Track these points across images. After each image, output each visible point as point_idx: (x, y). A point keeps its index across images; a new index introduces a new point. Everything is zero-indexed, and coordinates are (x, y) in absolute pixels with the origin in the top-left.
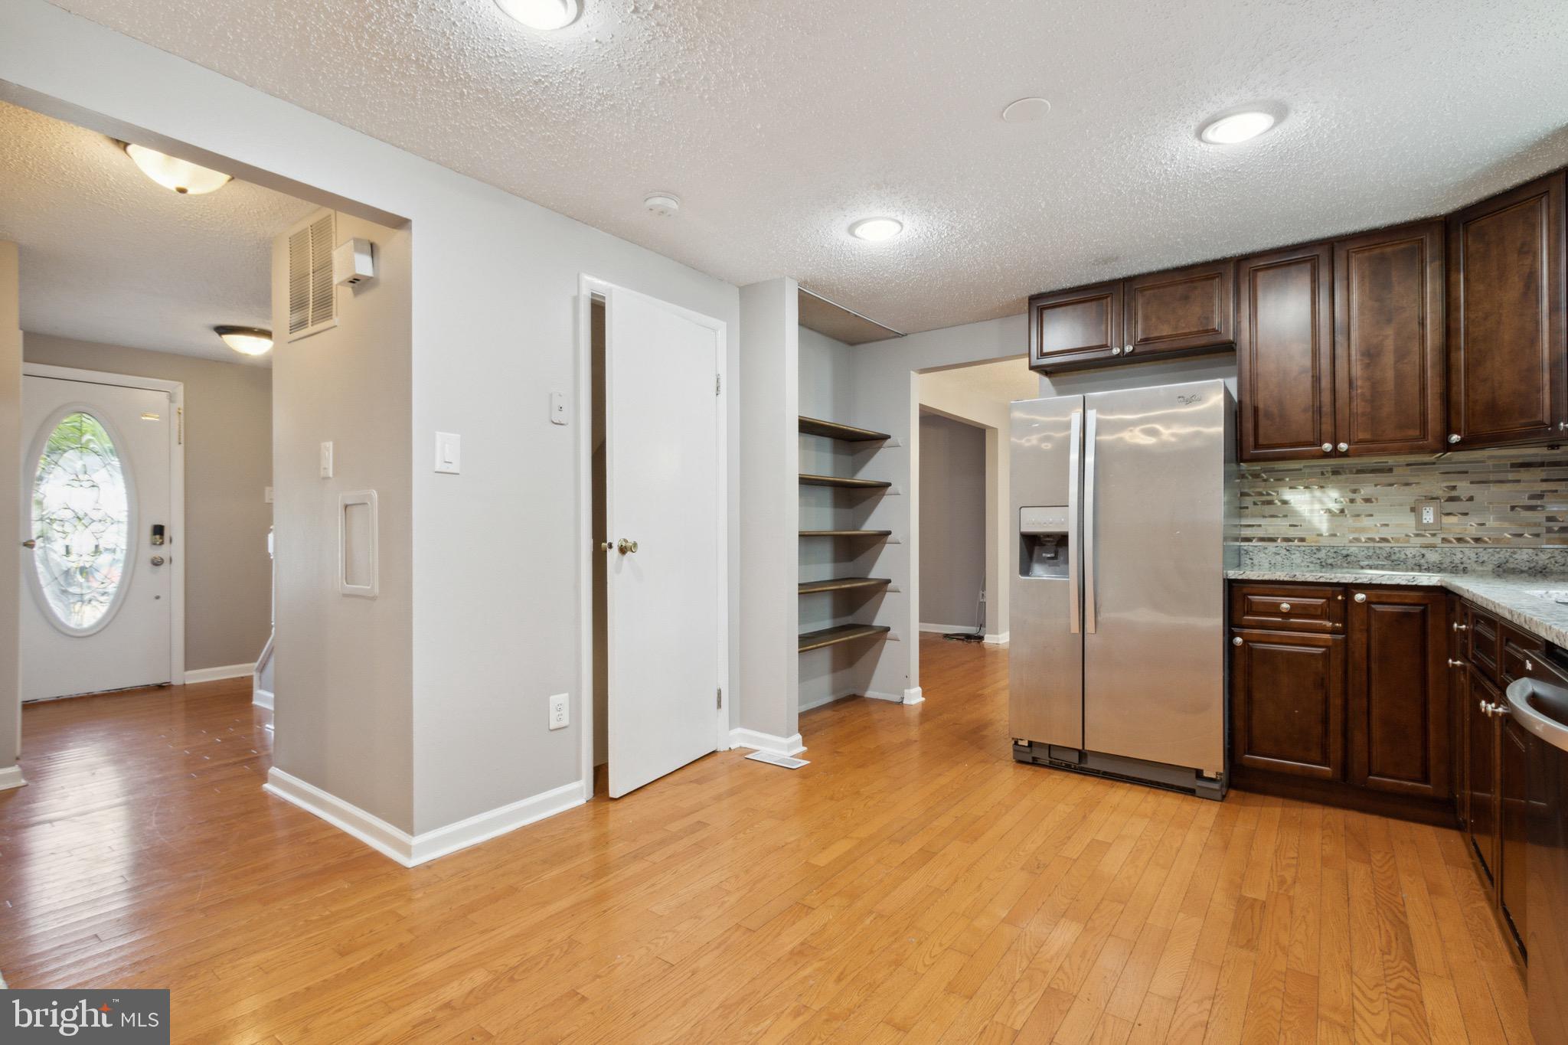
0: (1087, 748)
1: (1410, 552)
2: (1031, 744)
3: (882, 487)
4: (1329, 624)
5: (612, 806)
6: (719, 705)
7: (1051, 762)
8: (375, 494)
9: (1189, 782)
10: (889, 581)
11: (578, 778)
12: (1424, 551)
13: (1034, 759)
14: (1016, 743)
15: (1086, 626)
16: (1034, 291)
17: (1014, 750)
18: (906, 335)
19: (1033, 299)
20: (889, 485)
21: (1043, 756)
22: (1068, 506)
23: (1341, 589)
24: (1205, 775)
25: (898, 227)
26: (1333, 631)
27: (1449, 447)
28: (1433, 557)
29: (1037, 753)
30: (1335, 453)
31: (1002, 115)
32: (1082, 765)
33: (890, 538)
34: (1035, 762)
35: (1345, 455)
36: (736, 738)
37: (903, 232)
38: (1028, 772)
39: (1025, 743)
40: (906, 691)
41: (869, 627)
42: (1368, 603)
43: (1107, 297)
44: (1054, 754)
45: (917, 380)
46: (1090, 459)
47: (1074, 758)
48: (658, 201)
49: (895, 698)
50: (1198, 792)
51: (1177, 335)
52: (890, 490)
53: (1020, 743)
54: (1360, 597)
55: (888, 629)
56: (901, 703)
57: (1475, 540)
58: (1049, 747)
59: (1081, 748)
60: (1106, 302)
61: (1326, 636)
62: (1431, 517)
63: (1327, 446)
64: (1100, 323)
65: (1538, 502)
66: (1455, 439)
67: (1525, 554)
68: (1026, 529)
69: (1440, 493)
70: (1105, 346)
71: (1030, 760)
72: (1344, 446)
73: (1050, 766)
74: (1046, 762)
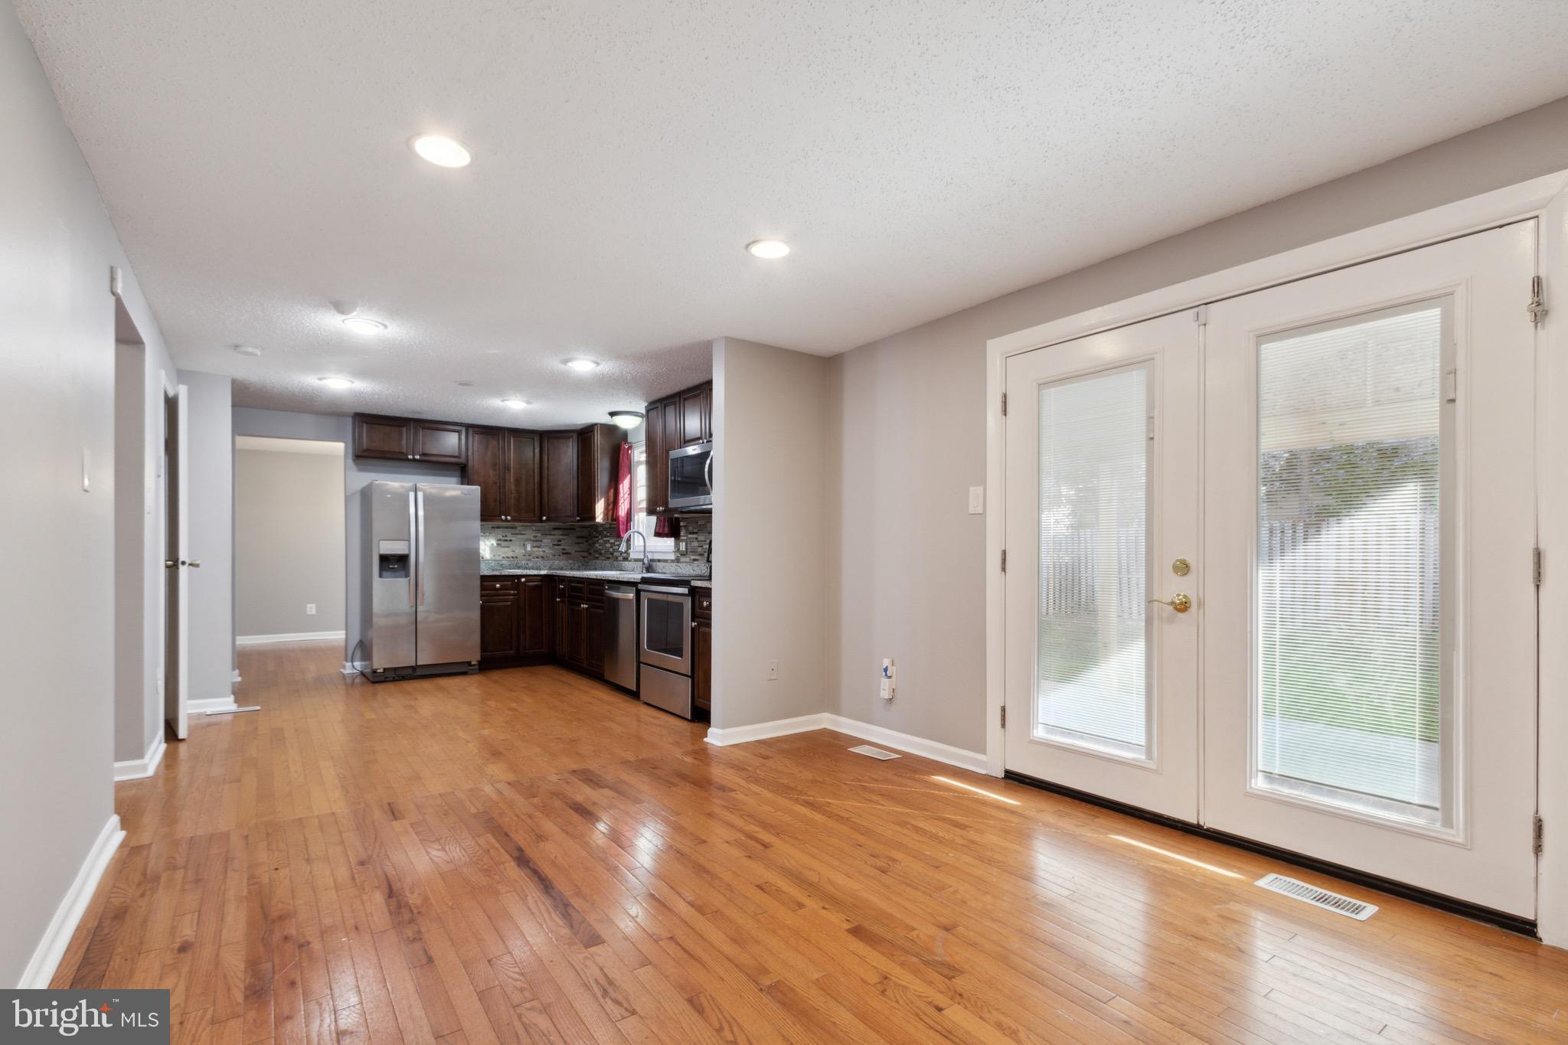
0: (417, 664)
1: (523, 562)
2: (384, 669)
4: (512, 592)
12: (527, 562)
13: (386, 678)
15: (418, 601)
19: (357, 416)
21: (392, 674)
23: (516, 578)
24: (472, 663)
26: (514, 595)
27: (541, 521)
28: (530, 564)
29: (387, 674)
30: (506, 520)
32: (414, 675)
35: (509, 521)
39: (382, 670)
42: (525, 582)
43: (403, 427)
44: (398, 673)
47: (410, 672)
50: (469, 672)
51: (440, 455)
54: (523, 580)
57: (542, 557)
58: (395, 669)
59: (414, 664)
60: (404, 429)
61: (511, 597)
62: (529, 548)
63: (503, 517)
64: (400, 439)
65: (560, 543)
66: (544, 518)
67: (557, 563)
68: (383, 552)
69: (532, 538)
70: (403, 453)
71: (382, 679)
72: (509, 518)
73: (394, 680)
74: (391, 679)
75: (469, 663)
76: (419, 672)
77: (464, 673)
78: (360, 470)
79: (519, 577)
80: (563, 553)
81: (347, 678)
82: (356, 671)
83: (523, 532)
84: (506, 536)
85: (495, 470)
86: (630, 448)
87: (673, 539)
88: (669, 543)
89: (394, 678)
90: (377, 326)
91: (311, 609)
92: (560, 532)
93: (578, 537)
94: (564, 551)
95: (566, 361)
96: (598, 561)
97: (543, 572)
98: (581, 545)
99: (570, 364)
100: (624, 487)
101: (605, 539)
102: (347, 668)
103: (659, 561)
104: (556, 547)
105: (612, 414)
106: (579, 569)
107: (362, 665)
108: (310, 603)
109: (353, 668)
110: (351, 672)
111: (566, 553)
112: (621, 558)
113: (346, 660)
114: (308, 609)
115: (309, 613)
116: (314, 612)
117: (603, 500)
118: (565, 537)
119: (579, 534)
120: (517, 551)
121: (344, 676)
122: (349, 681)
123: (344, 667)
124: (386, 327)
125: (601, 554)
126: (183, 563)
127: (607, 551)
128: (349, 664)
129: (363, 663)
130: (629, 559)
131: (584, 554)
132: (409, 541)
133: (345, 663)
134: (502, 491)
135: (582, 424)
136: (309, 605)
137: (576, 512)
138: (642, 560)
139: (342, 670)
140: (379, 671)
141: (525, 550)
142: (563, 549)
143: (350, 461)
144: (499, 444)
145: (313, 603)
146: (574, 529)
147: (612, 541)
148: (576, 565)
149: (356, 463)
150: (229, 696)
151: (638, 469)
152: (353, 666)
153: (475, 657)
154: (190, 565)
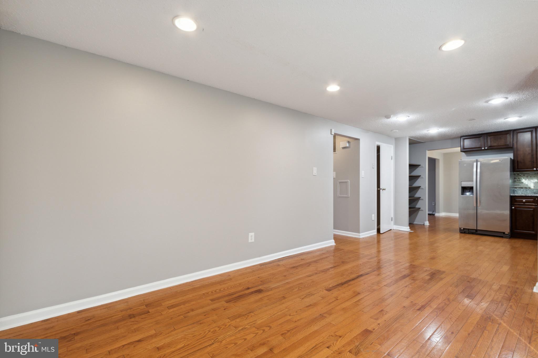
0: (478, 229)
2: (464, 229)
3: (419, 177)
5: (381, 235)
6: (392, 220)
7: (468, 232)
8: (349, 181)
9: (502, 235)
10: (420, 197)
11: (375, 229)
13: (465, 232)
14: (460, 229)
15: (478, 205)
17: (460, 230)
18: (425, 142)
19: (461, 136)
20: (420, 176)
21: (467, 231)
22: (473, 181)
24: (505, 233)
26: (535, 205)
29: (465, 231)
30: (537, 170)
32: (476, 233)
33: (421, 188)
34: (465, 233)
36: (395, 227)
38: (463, 235)
39: (463, 229)
40: (425, 222)
41: (415, 208)
43: (480, 137)
44: (469, 231)
45: (427, 152)
46: (479, 171)
47: (475, 231)
48: (395, 131)
49: (423, 224)
50: (504, 237)
51: (498, 146)
52: (421, 177)
53: (461, 229)
55: (420, 208)
56: (424, 225)
58: (468, 229)
59: (476, 229)
61: (533, 207)
63: (534, 169)
64: (479, 142)
68: (463, 186)
70: (480, 147)
75: (504, 233)
76: (479, 232)
77: (502, 237)
85: (530, 148)
90: (406, 117)
95: (487, 102)
99: (490, 102)
124: (409, 117)
126: (381, 189)
134: (534, 156)
144: (532, 135)
150: (407, 227)
153: (507, 231)
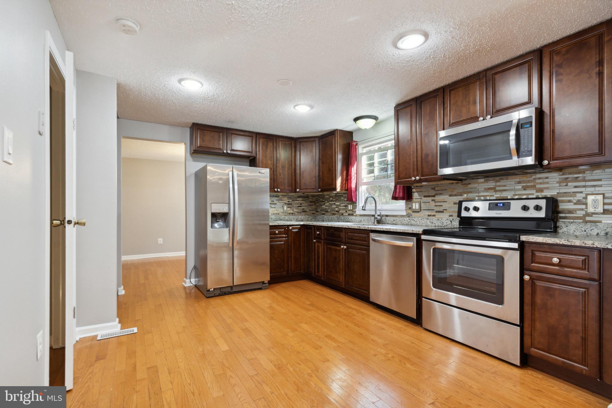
0: (234, 284)
1: (283, 217)
2: (214, 289)
4: (285, 236)
9: (260, 286)
12: (285, 216)
14: (208, 291)
15: (234, 244)
16: (195, 122)
19: (194, 124)
23: (287, 226)
24: (266, 282)
25: (200, 85)
26: (285, 237)
27: (295, 192)
28: (287, 218)
29: (216, 292)
30: (278, 192)
31: (279, 81)
32: (232, 291)
37: (202, 88)
39: (212, 290)
43: (221, 132)
44: (222, 291)
46: (236, 187)
47: (229, 289)
50: (264, 287)
54: (291, 228)
57: (292, 214)
58: (220, 289)
60: (221, 134)
61: (284, 239)
62: (285, 208)
63: (276, 190)
64: (219, 141)
65: (301, 205)
66: (298, 190)
67: (300, 217)
68: (213, 211)
69: (287, 203)
70: (220, 149)
71: (213, 295)
72: (279, 190)
73: (220, 295)
74: (218, 294)
75: (263, 283)
76: (235, 290)
77: (260, 289)
78: (194, 161)
79: (288, 226)
80: (303, 211)
81: (187, 289)
82: (192, 285)
83: (283, 199)
84: (273, 201)
85: (271, 160)
86: (357, 144)
87: (404, 201)
88: (402, 204)
89: (219, 294)
91: (160, 241)
92: (301, 199)
93: (310, 202)
94: (304, 210)
96: (325, 216)
97: (302, 223)
98: (312, 206)
100: (354, 170)
101: (330, 203)
102: (187, 283)
103: (387, 216)
104: (300, 208)
105: (356, 120)
106: (311, 221)
107: (195, 281)
108: (160, 238)
109: (190, 282)
110: (189, 285)
111: (304, 211)
112: (347, 214)
113: (186, 278)
114: (159, 241)
115: (159, 243)
116: (162, 243)
117: (340, 177)
118: (304, 202)
119: (311, 200)
120: (295, 210)
121: (185, 288)
122: (188, 291)
123: (185, 282)
125: (327, 211)
126: (70, 222)
127: (333, 210)
128: (188, 281)
129: (197, 279)
130: (355, 214)
131: (314, 212)
132: (229, 203)
133: (185, 279)
134: (275, 173)
135: (326, 131)
136: (159, 239)
137: (317, 186)
138: (373, 216)
139: (183, 284)
140: (211, 290)
141: (283, 209)
142: (303, 209)
143: (189, 155)
144: (273, 145)
145: (161, 238)
146: (309, 197)
147: (338, 203)
148: (310, 218)
149: (192, 157)
151: (362, 158)
152: (190, 281)
153: (266, 278)
154: (75, 224)
